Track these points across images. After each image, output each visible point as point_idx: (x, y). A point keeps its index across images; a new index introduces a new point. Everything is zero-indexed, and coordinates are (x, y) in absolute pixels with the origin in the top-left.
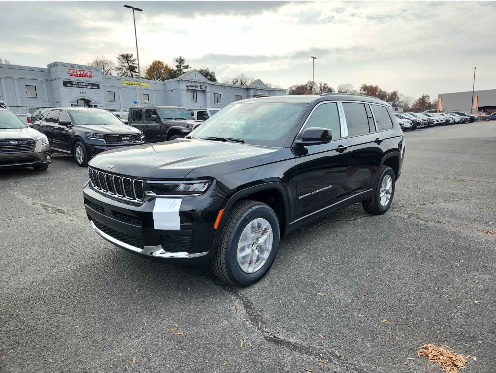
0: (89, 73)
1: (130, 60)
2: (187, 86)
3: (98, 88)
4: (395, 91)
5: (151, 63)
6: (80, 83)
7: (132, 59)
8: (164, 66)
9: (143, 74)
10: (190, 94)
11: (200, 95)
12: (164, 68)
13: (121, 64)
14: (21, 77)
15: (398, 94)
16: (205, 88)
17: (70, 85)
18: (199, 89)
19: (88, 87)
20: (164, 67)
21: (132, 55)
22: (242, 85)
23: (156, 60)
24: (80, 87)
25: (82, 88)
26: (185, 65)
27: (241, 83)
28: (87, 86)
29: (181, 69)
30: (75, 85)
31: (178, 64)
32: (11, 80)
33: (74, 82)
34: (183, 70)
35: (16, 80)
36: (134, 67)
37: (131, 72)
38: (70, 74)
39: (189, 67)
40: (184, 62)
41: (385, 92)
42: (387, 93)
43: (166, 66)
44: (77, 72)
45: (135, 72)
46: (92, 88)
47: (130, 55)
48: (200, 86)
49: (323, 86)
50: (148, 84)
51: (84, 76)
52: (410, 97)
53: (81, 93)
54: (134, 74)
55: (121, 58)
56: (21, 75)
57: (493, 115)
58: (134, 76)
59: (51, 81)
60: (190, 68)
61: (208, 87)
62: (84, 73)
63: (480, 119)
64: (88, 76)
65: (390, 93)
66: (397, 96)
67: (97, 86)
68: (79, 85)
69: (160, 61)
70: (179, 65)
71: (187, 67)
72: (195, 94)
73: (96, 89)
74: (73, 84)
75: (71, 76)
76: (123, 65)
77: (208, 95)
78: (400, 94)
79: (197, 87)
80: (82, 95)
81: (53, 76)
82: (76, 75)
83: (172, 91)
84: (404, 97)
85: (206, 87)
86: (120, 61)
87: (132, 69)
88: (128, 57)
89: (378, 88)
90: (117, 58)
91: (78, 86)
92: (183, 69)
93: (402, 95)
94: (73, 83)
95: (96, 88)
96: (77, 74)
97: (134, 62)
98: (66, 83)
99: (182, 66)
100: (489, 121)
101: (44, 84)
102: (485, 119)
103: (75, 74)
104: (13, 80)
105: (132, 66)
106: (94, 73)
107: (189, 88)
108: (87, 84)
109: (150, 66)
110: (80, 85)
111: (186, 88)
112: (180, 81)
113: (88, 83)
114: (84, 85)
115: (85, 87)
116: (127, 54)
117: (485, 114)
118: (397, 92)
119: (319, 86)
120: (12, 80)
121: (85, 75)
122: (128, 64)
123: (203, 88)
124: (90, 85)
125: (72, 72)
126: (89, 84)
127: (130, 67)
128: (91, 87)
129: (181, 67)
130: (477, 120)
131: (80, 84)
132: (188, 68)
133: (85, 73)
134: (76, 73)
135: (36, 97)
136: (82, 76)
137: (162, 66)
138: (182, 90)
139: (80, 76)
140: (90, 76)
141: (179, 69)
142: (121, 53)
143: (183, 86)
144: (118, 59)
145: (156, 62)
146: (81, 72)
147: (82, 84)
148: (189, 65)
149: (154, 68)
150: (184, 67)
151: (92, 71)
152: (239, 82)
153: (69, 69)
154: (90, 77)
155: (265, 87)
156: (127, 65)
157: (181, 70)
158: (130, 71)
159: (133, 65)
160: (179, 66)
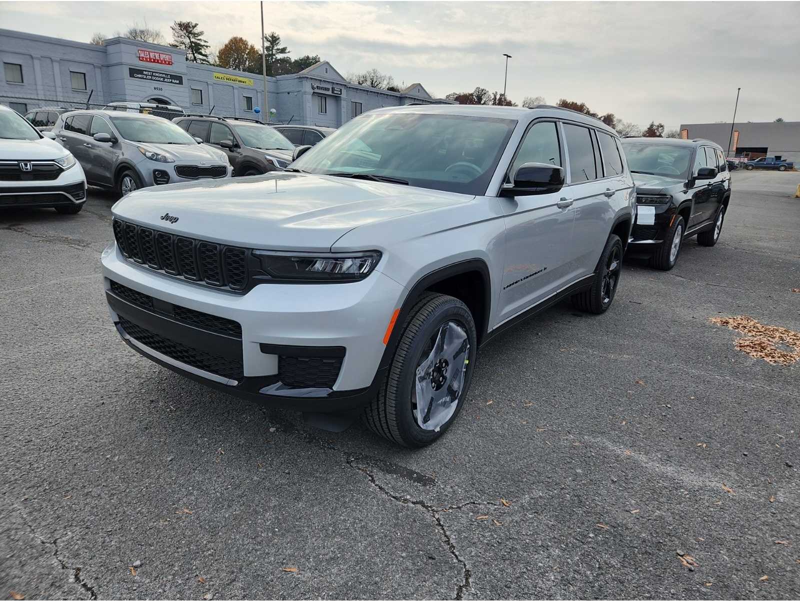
0: (167, 58)
1: (192, 32)
2: (313, 88)
3: (181, 83)
4: (610, 114)
5: (227, 41)
6: (154, 72)
7: (196, 30)
8: (249, 47)
9: (213, 58)
10: (317, 100)
11: (330, 104)
12: (248, 51)
13: (177, 39)
14: (66, 57)
15: (615, 119)
16: (340, 93)
17: (140, 76)
18: (330, 93)
19: (166, 80)
20: (247, 49)
21: (196, 25)
22: (372, 86)
23: (235, 36)
24: (154, 80)
25: (157, 81)
26: (280, 47)
27: (372, 84)
28: (164, 78)
29: (274, 53)
30: (146, 75)
31: (267, 44)
32: (48, 61)
33: (146, 71)
34: (277, 56)
35: (56, 61)
36: (199, 44)
37: (194, 54)
38: (140, 57)
39: (287, 51)
40: (278, 41)
41: (595, 114)
42: (598, 116)
43: (252, 48)
44: (149, 55)
45: (201, 54)
46: (171, 82)
47: (193, 25)
48: (332, 88)
49: (498, 97)
50: (252, 80)
51: (160, 62)
52: (633, 125)
53: (155, 88)
54: (199, 56)
55: (177, 27)
56: (64, 54)
57: (757, 161)
58: (199, 61)
59: (108, 66)
60: (289, 52)
61: (344, 91)
62: (160, 57)
63: (741, 167)
64: (165, 62)
65: (601, 117)
66: (613, 122)
67: (179, 79)
68: (152, 76)
69: (241, 38)
70: (270, 47)
71: (283, 51)
72: (323, 100)
73: (177, 84)
74: (144, 74)
75: (141, 60)
76: (181, 40)
77: (343, 103)
78: (617, 120)
79: (328, 89)
80: (157, 92)
81: (114, 60)
82: (148, 60)
83: (289, 93)
84: (624, 125)
85: (341, 90)
86: (176, 34)
87: (196, 48)
88: (190, 27)
89: (584, 107)
90: (171, 27)
91: (150, 77)
92: (277, 53)
93: (620, 121)
94: (144, 72)
95: (178, 82)
96: (150, 58)
97: (199, 38)
98: (133, 72)
99: (276, 48)
100: (751, 170)
101: (98, 71)
102: (746, 167)
103: (146, 59)
104: (52, 61)
105: (195, 43)
106: (175, 58)
107: (316, 91)
108: (164, 76)
109: (226, 45)
110: (155, 76)
111: (312, 91)
112: (303, 79)
113: (166, 74)
114: (159, 77)
115: (162, 79)
116: (189, 23)
117: (746, 159)
118: (613, 115)
119: (493, 97)
120: (50, 62)
121: (162, 61)
122: (190, 40)
123: (337, 92)
124: (169, 77)
125: (142, 55)
126: (168, 75)
127: (193, 44)
128: (171, 80)
129: (274, 51)
130: (737, 167)
131: (154, 74)
132: (285, 53)
133: (162, 57)
134: (148, 57)
135: (85, 91)
136: (158, 62)
137: (245, 47)
138: (305, 93)
139: (154, 62)
140: (169, 62)
141: (271, 53)
142: (178, 21)
143: (307, 87)
144: (173, 29)
145: (235, 39)
146: (156, 56)
147: (157, 75)
148: (286, 48)
149: (231, 48)
150: (278, 49)
151: (172, 55)
152: (369, 83)
153: (139, 50)
154: (169, 64)
155: (427, 96)
156: (187, 41)
157: (274, 55)
158: (192, 51)
159: (198, 42)
160: (271, 49)
